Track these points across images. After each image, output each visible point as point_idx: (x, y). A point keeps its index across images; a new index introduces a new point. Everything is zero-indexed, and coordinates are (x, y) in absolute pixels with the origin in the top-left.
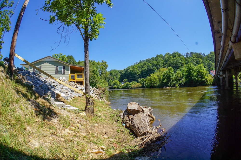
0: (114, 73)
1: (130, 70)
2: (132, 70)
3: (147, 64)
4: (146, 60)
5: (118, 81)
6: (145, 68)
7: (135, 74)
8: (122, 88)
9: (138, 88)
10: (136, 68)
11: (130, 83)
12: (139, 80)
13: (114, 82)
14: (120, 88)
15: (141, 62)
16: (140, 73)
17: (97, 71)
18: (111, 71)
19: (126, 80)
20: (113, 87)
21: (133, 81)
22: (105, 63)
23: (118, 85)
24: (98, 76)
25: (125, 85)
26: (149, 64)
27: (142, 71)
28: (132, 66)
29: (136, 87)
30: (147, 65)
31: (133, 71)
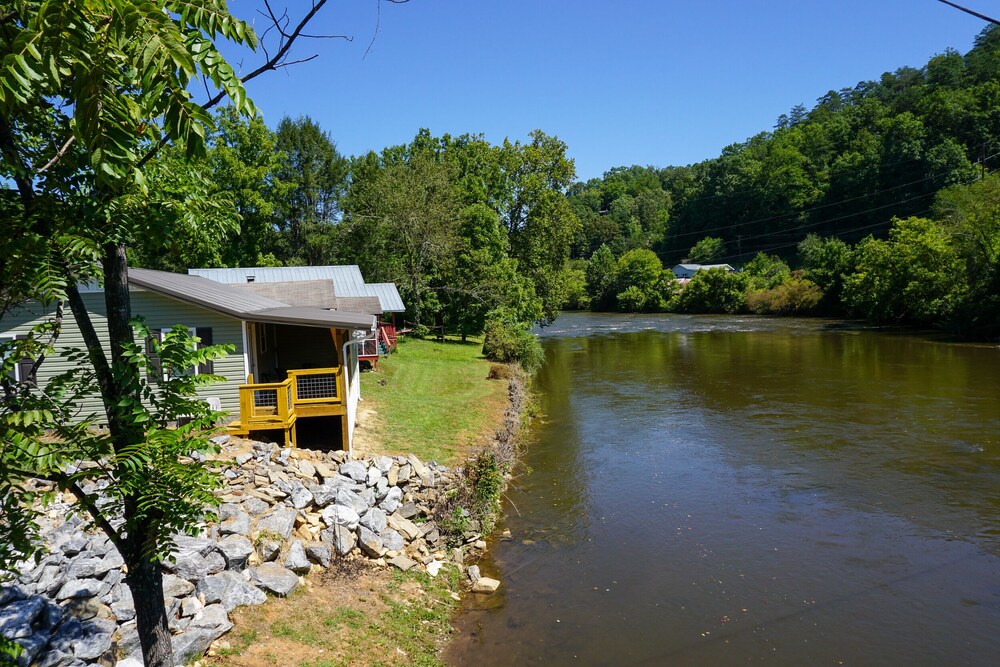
0: (632, 193)
1: (746, 169)
2: (754, 168)
3: (880, 122)
4: (878, 80)
5: (652, 255)
6: (860, 157)
7: (782, 201)
8: (678, 310)
9: (793, 310)
10: (792, 159)
11: (738, 277)
12: (811, 245)
13: (623, 261)
14: (663, 304)
15: (830, 102)
16: (816, 192)
17: (488, 224)
18: (611, 176)
19: (708, 244)
20: (620, 296)
21: (761, 255)
22: (556, 149)
23: (653, 282)
24: (497, 257)
25: (697, 286)
26: (906, 118)
27: (832, 180)
28: (758, 140)
29: (775, 305)
30: (880, 129)
31: (763, 179)
